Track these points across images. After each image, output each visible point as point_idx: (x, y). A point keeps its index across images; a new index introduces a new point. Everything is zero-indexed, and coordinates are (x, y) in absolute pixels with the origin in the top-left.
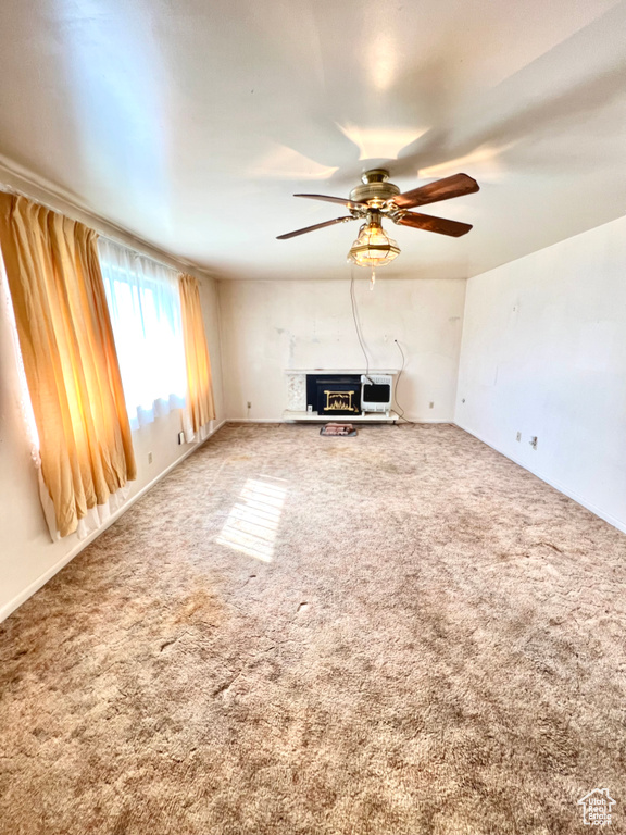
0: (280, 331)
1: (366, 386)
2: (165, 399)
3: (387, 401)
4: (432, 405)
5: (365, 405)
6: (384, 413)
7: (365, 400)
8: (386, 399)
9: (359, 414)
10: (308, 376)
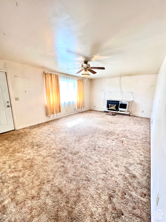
0: (103, 90)
1: (120, 104)
2: (71, 102)
3: (126, 108)
4: (143, 112)
5: (120, 109)
6: (125, 112)
7: (120, 108)
8: (125, 108)
9: (118, 111)
10: (108, 101)
